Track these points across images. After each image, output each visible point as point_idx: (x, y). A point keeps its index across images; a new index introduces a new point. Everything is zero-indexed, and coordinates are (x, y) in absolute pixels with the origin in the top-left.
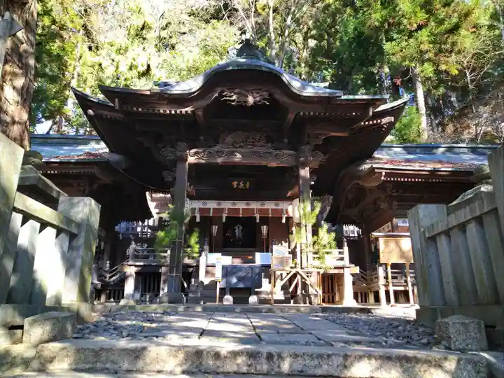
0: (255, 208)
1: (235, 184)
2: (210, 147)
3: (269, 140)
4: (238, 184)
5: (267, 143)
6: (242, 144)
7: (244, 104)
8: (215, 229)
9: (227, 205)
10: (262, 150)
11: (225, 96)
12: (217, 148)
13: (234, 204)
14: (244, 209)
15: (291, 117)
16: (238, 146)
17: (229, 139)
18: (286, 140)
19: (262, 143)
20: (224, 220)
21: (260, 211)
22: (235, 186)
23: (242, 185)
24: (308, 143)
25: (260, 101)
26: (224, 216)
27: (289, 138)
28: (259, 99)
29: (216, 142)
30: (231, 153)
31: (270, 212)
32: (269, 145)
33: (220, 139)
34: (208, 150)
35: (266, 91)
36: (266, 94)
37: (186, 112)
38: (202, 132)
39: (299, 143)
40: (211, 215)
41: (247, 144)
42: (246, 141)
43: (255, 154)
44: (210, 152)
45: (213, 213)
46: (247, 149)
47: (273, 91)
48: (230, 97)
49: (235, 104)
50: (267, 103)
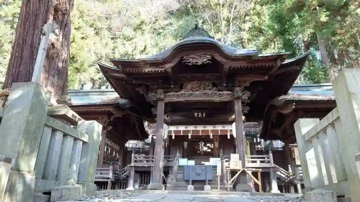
0: (209, 129)
1: (196, 114)
2: (178, 92)
3: (214, 85)
4: (198, 115)
5: (213, 87)
7: (196, 64)
8: (186, 144)
9: (191, 128)
10: (210, 92)
11: (184, 60)
12: (182, 92)
13: (196, 127)
14: (202, 130)
16: (194, 90)
17: (189, 86)
18: (225, 85)
19: (210, 87)
20: (190, 137)
21: (212, 131)
22: (196, 116)
23: (200, 115)
24: (239, 86)
25: (206, 62)
26: (190, 135)
27: (227, 83)
28: (205, 60)
29: (181, 88)
30: (191, 95)
31: (219, 132)
32: (215, 88)
33: (184, 87)
34: (176, 93)
35: (210, 55)
36: (209, 57)
37: (161, 71)
38: (172, 83)
39: (234, 86)
40: (181, 135)
41: (200, 89)
42: (200, 87)
43: (205, 94)
44: (177, 95)
45: (183, 133)
46: (201, 91)
47: (214, 54)
48: (187, 60)
49: (191, 64)
50: (210, 62)
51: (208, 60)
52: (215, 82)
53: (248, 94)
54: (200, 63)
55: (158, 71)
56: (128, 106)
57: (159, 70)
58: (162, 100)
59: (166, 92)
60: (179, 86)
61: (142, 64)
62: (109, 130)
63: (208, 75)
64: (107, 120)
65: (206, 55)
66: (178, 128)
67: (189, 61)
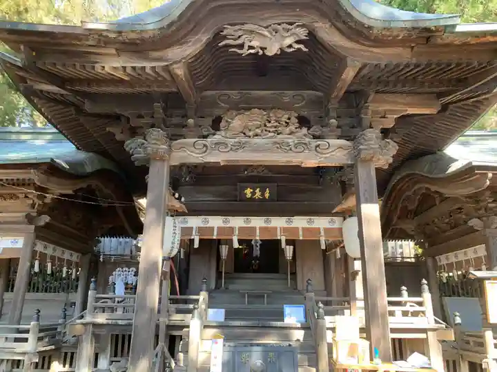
0: (279, 226)
1: (248, 192)
2: (205, 137)
3: (303, 122)
4: (253, 193)
5: (300, 127)
6: (258, 131)
7: (261, 52)
8: (224, 250)
9: (237, 222)
10: (292, 140)
12: (218, 137)
13: (247, 221)
14: (262, 229)
16: (251, 134)
17: (237, 122)
18: (333, 121)
19: (292, 128)
21: (285, 230)
22: (249, 196)
23: (258, 194)
24: (371, 127)
25: (290, 46)
26: (235, 238)
27: (339, 117)
28: (288, 41)
29: (216, 125)
30: (240, 146)
31: (301, 233)
32: (304, 130)
33: (223, 124)
34: (202, 142)
35: (303, 26)
36: (302, 33)
37: (153, 68)
38: (191, 113)
40: (214, 238)
41: (266, 131)
42: (265, 126)
43: (280, 146)
44: (205, 146)
45: (217, 235)
46: (267, 138)
47: (316, 25)
48: (235, 40)
49: (245, 52)
50: (305, 49)
51: (298, 42)
52: (305, 113)
53: (392, 147)
54: (272, 50)
55: (144, 68)
56: (89, 169)
57: (148, 65)
58: (162, 159)
59: (173, 137)
60: (209, 121)
61: (91, 42)
62: (42, 223)
63: (288, 95)
64: (38, 202)
65: (293, 26)
66: (208, 222)
67: (239, 42)
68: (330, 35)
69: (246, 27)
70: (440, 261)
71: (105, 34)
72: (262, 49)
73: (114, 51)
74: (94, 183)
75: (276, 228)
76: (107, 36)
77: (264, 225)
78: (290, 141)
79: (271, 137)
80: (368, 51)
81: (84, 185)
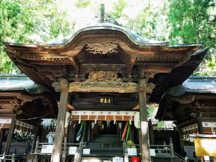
0: (114, 115)
1: (102, 100)
2: (83, 81)
3: (120, 76)
4: (104, 101)
5: (118, 78)
6: (103, 79)
7: (101, 53)
9: (97, 113)
11: (88, 48)
12: (87, 81)
14: (107, 116)
15: (133, 61)
16: (100, 80)
18: (130, 76)
19: (115, 78)
21: (117, 117)
22: (102, 102)
23: (106, 101)
24: (145, 78)
25: (111, 51)
26: (96, 120)
27: (132, 74)
28: (110, 49)
29: (87, 77)
30: (95, 85)
31: (123, 118)
32: (120, 79)
33: (89, 76)
34: (81, 83)
35: (116, 44)
36: (115, 46)
37: (62, 59)
38: (77, 72)
39: (139, 78)
40: (88, 120)
41: (106, 79)
42: (105, 77)
43: (110, 85)
44: (82, 85)
45: (89, 119)
46: (106, 82)
47: (120, 43)
48: (91, 48)
49: (95, 53)
50: (116, 52)
51: (114, 49)
52: (120, 72)
53: (153, 86)
54: (105, 52)
57: (60, 57)
60: (84, 75)
61: (39, 50)
62: (19, 114)
63: (114, 66)
64: (18, 105)
65: (112, 44)
66: (85, 113)
67: (93, 49)
68: (125, 47)
69: (96, 44)
70: (183, 130)
71: (44, 47)
72: (101, 52)
73: (48, 53)
74: (41, 97)
75: (113, 116)
76: (45, 48)
77: (108, 115)
78: (114, 83)
79: (108, 82)
80: (139, 53)
81: (37, 98)
